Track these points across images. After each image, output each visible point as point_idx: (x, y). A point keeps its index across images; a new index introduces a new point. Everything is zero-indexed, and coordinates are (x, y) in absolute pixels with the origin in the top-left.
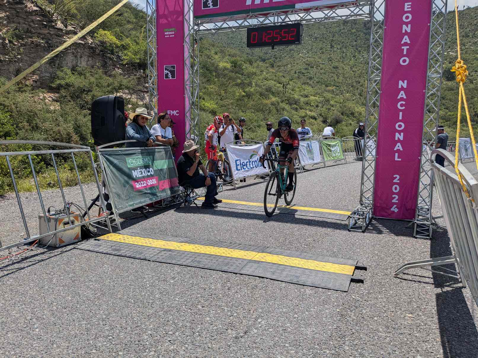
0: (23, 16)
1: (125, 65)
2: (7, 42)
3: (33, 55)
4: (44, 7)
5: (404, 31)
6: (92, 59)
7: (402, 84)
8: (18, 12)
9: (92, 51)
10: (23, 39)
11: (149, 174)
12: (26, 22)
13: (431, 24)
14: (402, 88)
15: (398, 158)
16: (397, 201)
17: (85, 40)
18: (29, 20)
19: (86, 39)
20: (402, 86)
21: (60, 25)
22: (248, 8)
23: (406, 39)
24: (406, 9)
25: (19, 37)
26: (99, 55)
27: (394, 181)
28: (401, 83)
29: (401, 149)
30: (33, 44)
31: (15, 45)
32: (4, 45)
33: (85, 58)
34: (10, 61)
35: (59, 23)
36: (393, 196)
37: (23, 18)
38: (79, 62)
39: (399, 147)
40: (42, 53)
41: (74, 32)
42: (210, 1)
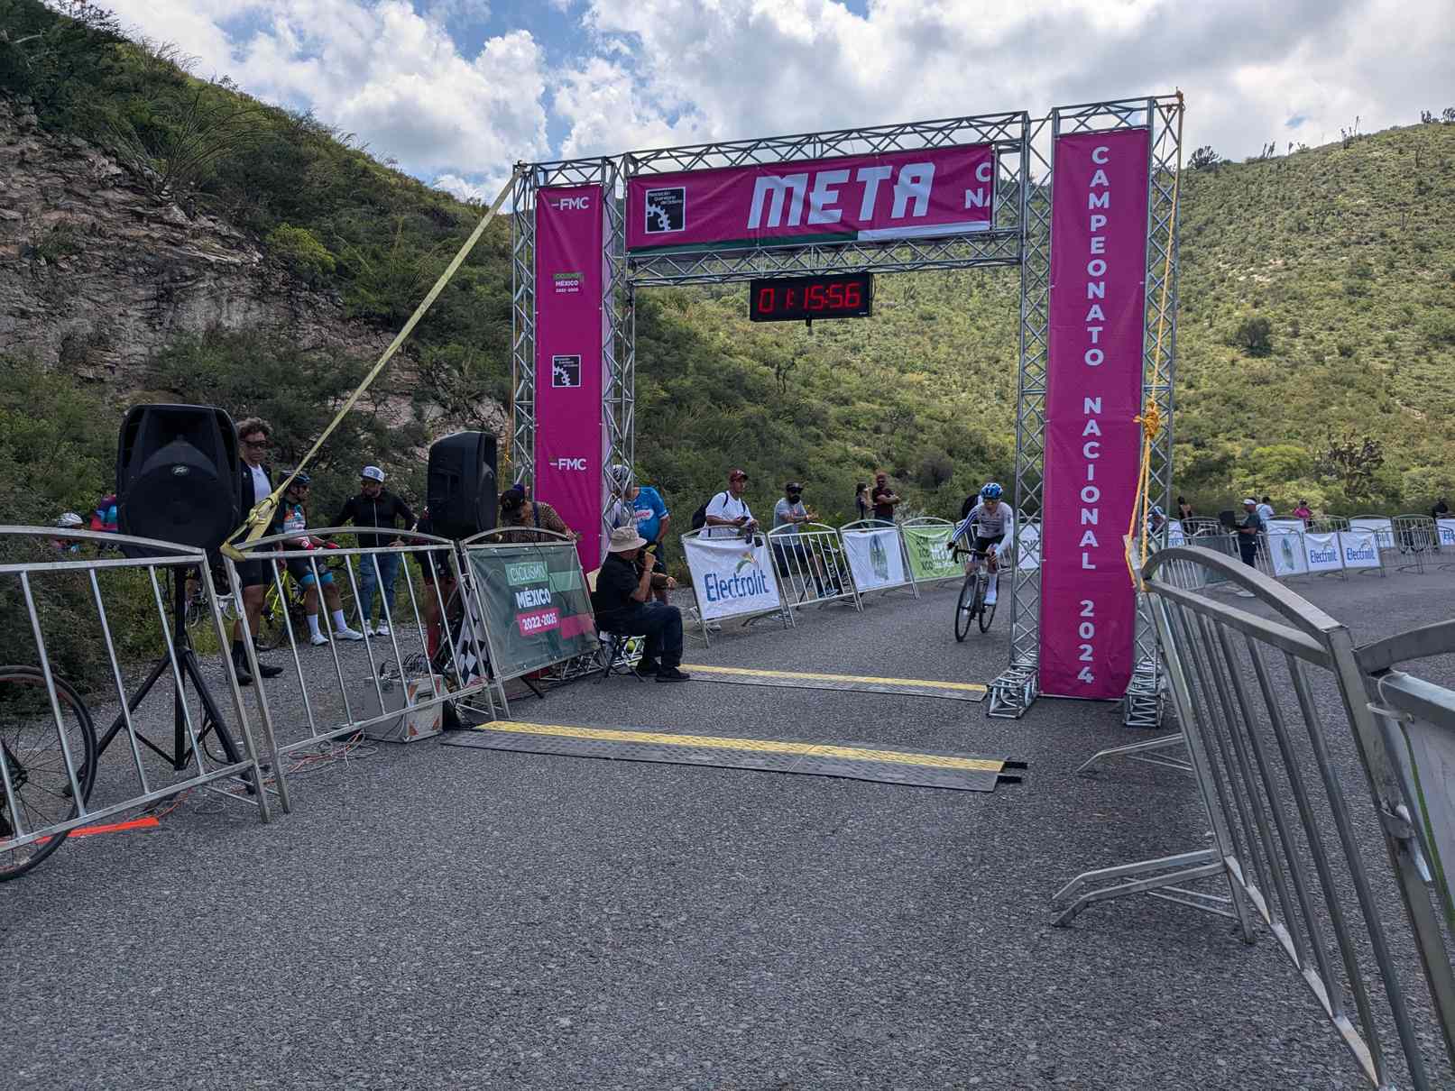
0: (82, 191)
1: (350, 319)
2: (43, 262)
3: (105, 297)
4: (136, 166)
5: (1090, 296)
6: (260, 305)
7: (1093, 405)
8: (69, 180)
9: (262, 286)
10: (79, 252)
11: (544, 602)
12: (90, 208)
13: (1147, 283)
14: (1092, 415)
15: (1090, 563)
16: (1091, 659)
17: (242, 254)
18: (99, 201)
19: (244, 250)
20: (1091, 409)
21: (178, 215)
22: (752, 236)
23: (1096, 312)
24: (1094, 251)
26: (277, 293)
27: (1083, 614)
28: (1088, 402)
29: (1095, 545)
30: (107, 265)
31: (62, 270)
32: (35, 271)
33: (240, 303)
35: (175, 209)
36: (1082, 647)
37: (83, 196)
38: (225, 315)
39: (1089, 538)
40: (128, 292)
41: (215, 233)
42: (664, 217)
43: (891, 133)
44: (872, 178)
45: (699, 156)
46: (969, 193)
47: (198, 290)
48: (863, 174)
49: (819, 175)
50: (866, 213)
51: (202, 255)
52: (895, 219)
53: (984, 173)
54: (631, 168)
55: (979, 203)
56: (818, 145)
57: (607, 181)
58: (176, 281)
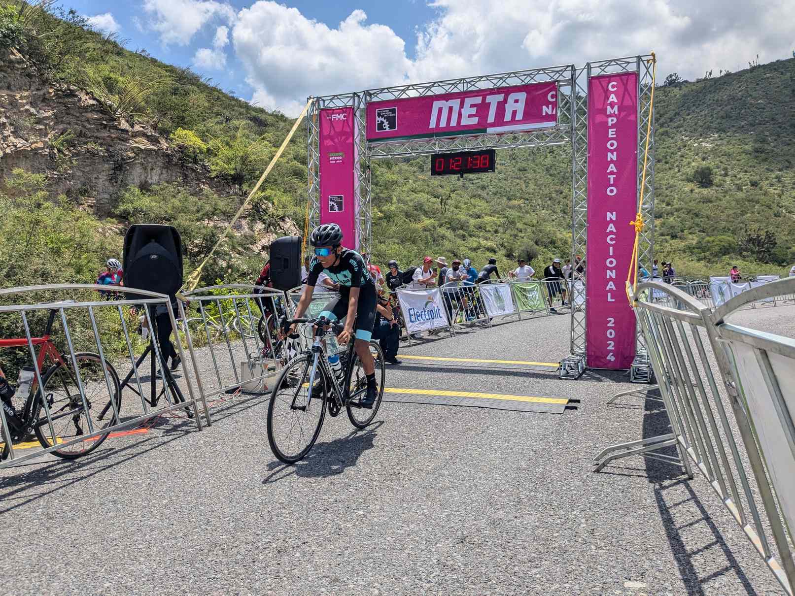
0: (75, 114)
1: (214, 178)
2: (56, 151)
3: (88, 169)
4: (103, 100)
5: (609, 159)
6: (167, 172)
7: (611, 216)
8: (69, 108)
9: (168, 161)
10: (74, 146)
12: (79, 122)
13: (638, 152)
14: (611, 221)
15: (612, 298)
16: (613, 349)
17: (157, 144)
19: (159, 142)
20: (610, 218)
21: (124, 125)
22: (432, 132)
23: (612, 168)
24: (610, 136)
25: (70, 144)
26: (176, 165)
27: (608, 325)
28: (609, 214)
29: (614, 289)
30: (88, 152)
31: (65, 155)
32: (52, 156)
33: (157, 171)
34: (60, 179)
35: (123, 121)
36: (609, 342)
37: (75, 116)
38: (149, 177)
39: (611, 286)
40: (100, 166)
41: (144, 135)
42: (386, 123)
43: (503, 77)
44: (494, 100)
45: (404, 91)
46: (544, 108)
47: (136, 164)
48: (489, 99)
49: (467, 100)
50: (491, 119)
51: (137, 145)
52: (507, 122)
53: (552, 97)
54: (368, 98)
55: (550, 113)
56: (465, 84)
57: (356, 104)
58: (124, 160)
